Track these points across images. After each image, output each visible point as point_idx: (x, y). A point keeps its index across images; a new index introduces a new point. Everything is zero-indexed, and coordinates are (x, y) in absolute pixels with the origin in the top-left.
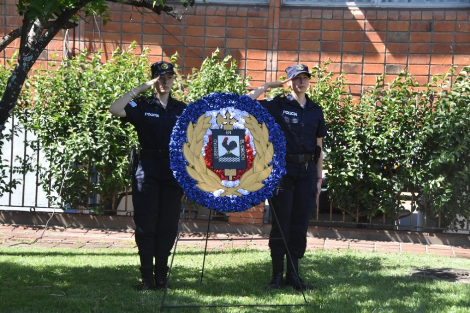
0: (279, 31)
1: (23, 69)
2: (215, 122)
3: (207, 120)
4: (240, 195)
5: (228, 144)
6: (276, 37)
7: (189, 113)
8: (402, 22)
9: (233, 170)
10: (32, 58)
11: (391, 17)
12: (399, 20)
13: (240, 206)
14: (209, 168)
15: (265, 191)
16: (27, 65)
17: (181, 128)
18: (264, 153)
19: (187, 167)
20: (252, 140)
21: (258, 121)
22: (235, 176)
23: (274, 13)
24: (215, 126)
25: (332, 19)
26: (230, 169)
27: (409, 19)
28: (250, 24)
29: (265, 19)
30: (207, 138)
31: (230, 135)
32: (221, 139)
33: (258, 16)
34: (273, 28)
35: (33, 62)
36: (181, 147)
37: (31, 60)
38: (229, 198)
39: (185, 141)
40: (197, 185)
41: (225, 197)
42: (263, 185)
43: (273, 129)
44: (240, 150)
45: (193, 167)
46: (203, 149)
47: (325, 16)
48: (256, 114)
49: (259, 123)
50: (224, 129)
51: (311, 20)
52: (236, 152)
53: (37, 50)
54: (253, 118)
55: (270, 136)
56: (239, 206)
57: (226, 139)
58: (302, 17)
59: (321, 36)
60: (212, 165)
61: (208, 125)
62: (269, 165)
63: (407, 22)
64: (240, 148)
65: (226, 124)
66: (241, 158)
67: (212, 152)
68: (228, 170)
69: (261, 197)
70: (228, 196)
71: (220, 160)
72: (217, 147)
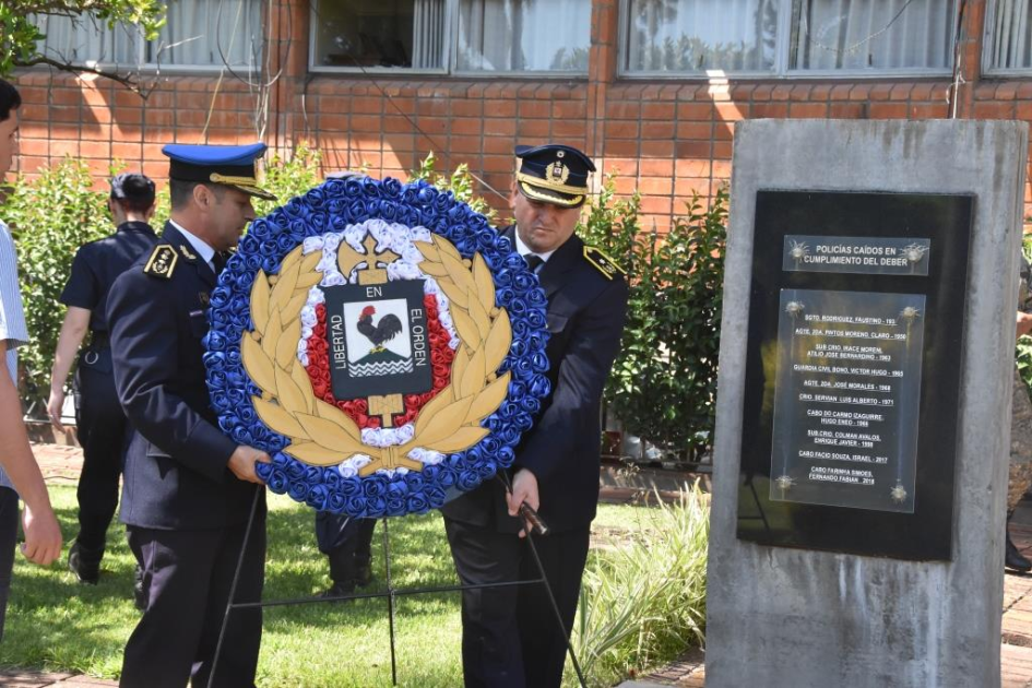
0: (605, 125)
2: (333, 264)
3: (308, 262)
4: (418, 467)
5: (375, 324)
6: (600, 133)
7: (252, 248)
8: (815, 104)
9: (394, 396)
11: (796, 95)
12: (810, 100)
13: (420, 496)
14: (322, 399)
15: (490, 447)
17: (233, 292)
18: (482, 342)
19: (256, 401)
20: (446, 306)
21: (461, 250)
22: (400, 415)
23: (596, 93)
24: (333, 278)
25: (694, 100)
26: (384, 396)
27: (826, 98)
28: (557, 112)
29: (582, 104)
30: (310, 315)
31: (378, 298)
32: (353, 311)
33: (569, 98)
34: (595, 119)
36: (236, 346)
38: (385, 476)
39: (247, 328)
40: (288, 450)
41: (374, 474)
42: (486, 431)
43: (505, 271)
44: (413, 339)
45: (275, 400)
46: (303, 345)
47: (682, 96)
48: (454, 231)
49: (463, 257)
50: (361, 283)
51: (658, 103)
52: (400, 344)
54: (444, 243)
55: (500, 292)
56: (414, 499)
57: (369, 312)
58: (644, 98)
59: (676, 131)
60: (330, 389)
61: (315, 277)
62: (499, 374)
63: (824, 104)
64: (412, 334)
65: (367, 268)
66: (414, 362)
67: (329, 352)
68: (380, 398)
69: (478, 465)
70: (381, 471)
71: (354, 372)
72: (344, 335)
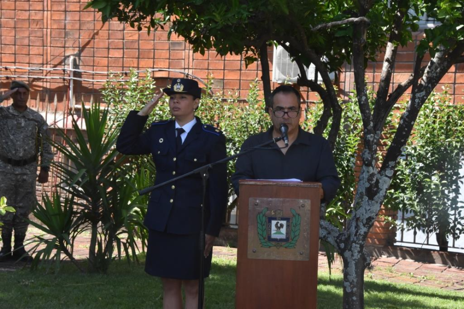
1: (415, 106)
10: (424, 94)
16: (420, 101)
35: (425, 97)
37: (423, 96)
53: (430, 85)
